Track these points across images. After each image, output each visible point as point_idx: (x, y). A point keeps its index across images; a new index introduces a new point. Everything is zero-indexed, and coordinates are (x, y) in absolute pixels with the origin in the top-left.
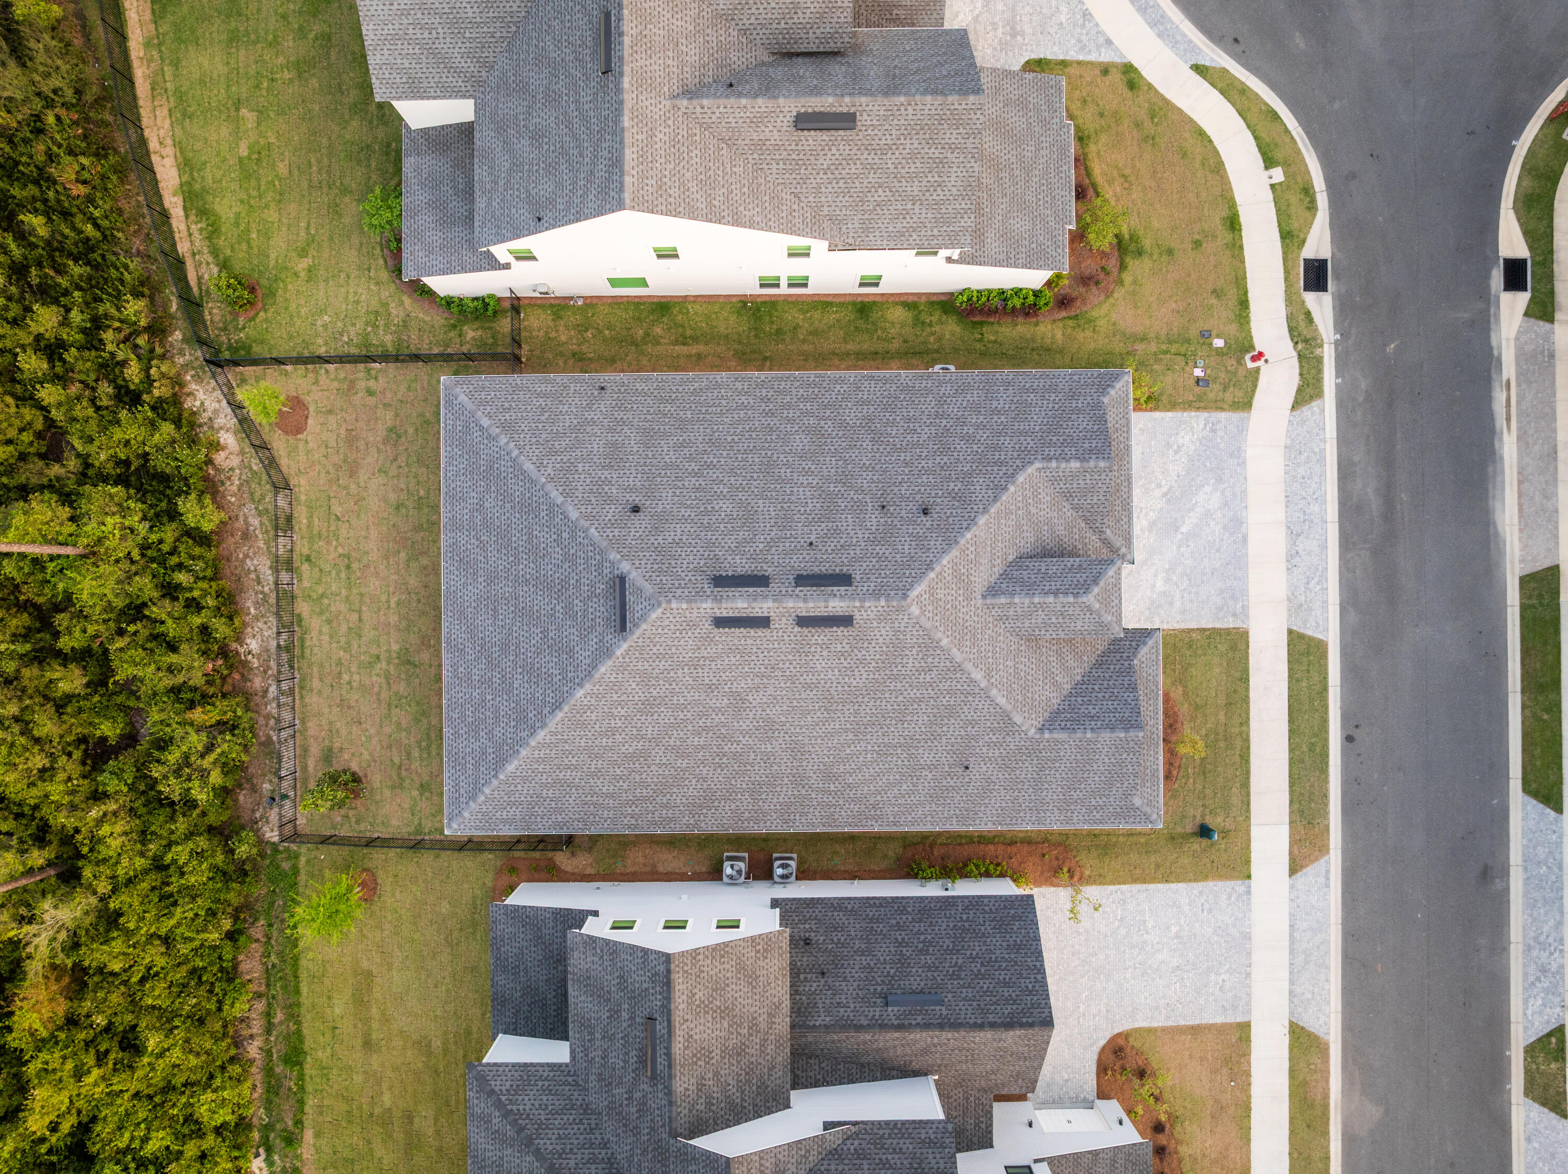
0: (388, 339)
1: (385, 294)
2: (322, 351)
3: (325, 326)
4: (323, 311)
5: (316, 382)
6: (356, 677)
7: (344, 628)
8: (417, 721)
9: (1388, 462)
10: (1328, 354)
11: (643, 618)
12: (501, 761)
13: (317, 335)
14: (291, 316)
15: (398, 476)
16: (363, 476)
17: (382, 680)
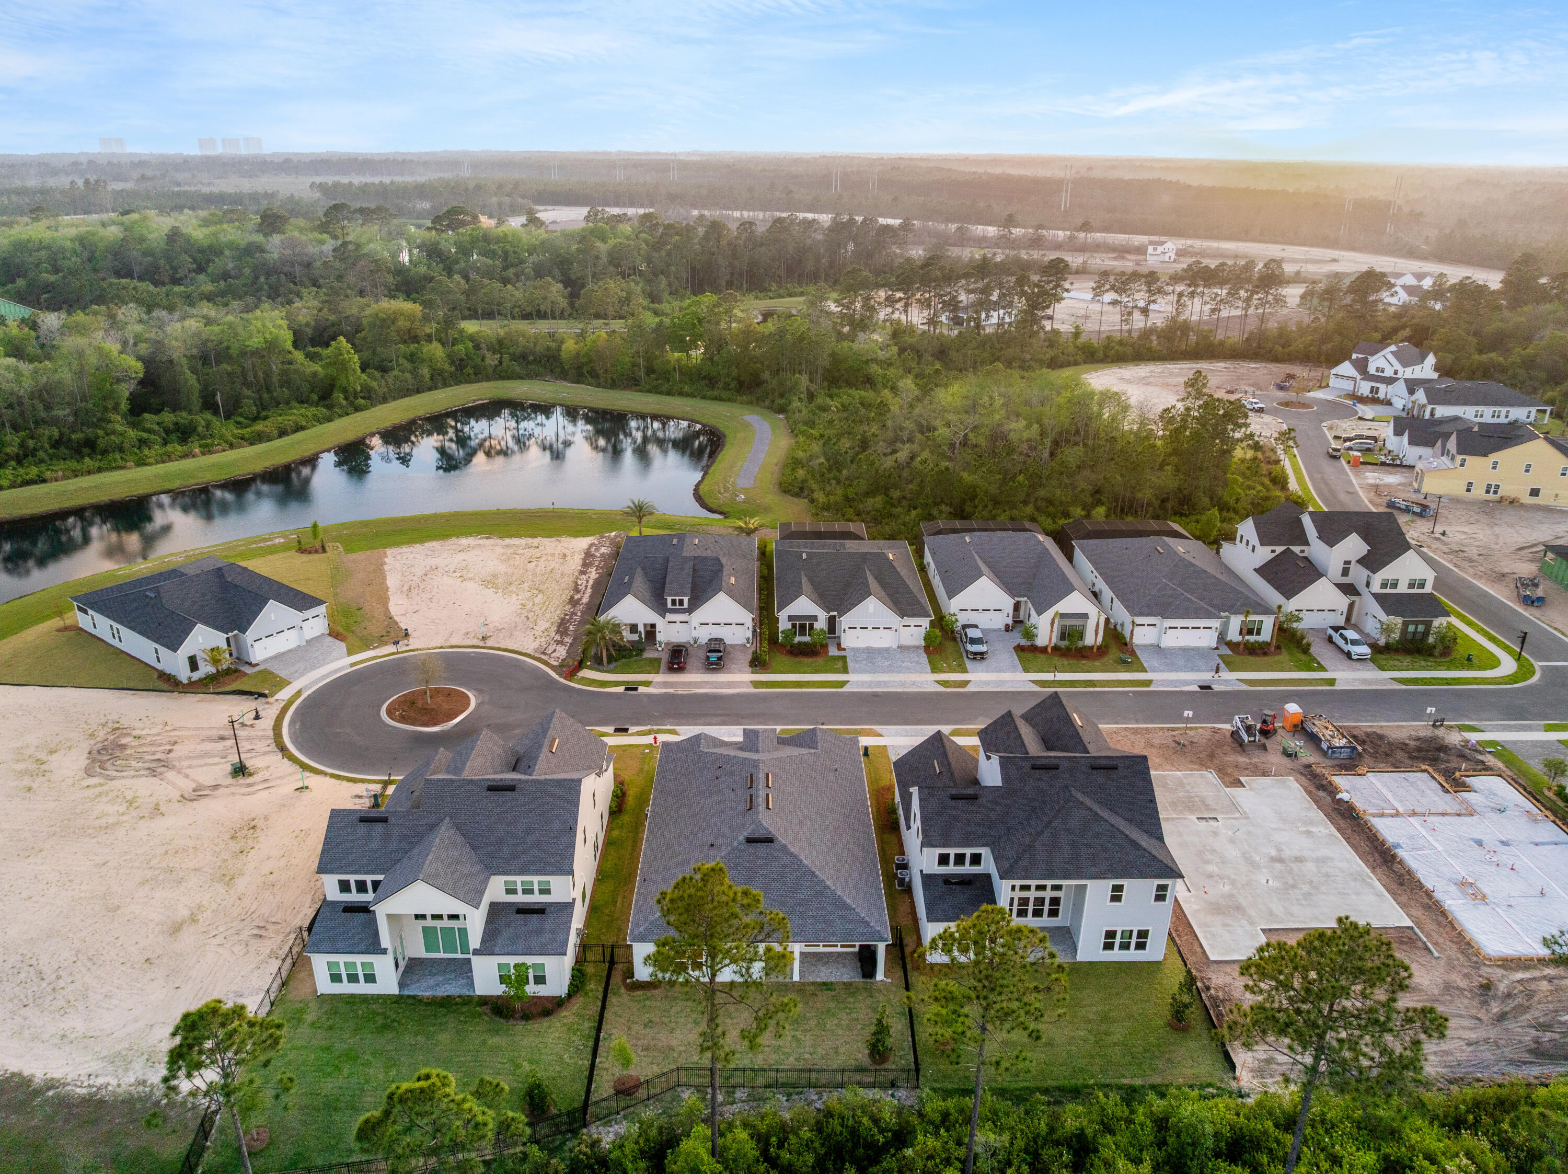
0: (587, 1025)
1: (558, 1024)
2: (587, 1063)
3: (571, 1058)
4: (561, 1058)
5: (606, 1069)
6: (807, 1049)
7: (773, 1056)
8: (833, 1015)
9: (705, 715)
10: (655, 728)
11: (766, 829)
12: (846, 907)
13: (575, 1064)
14: (560, 1077)
15: (676, 1023)
16: (674, 1043)
17: (808, 1034)
